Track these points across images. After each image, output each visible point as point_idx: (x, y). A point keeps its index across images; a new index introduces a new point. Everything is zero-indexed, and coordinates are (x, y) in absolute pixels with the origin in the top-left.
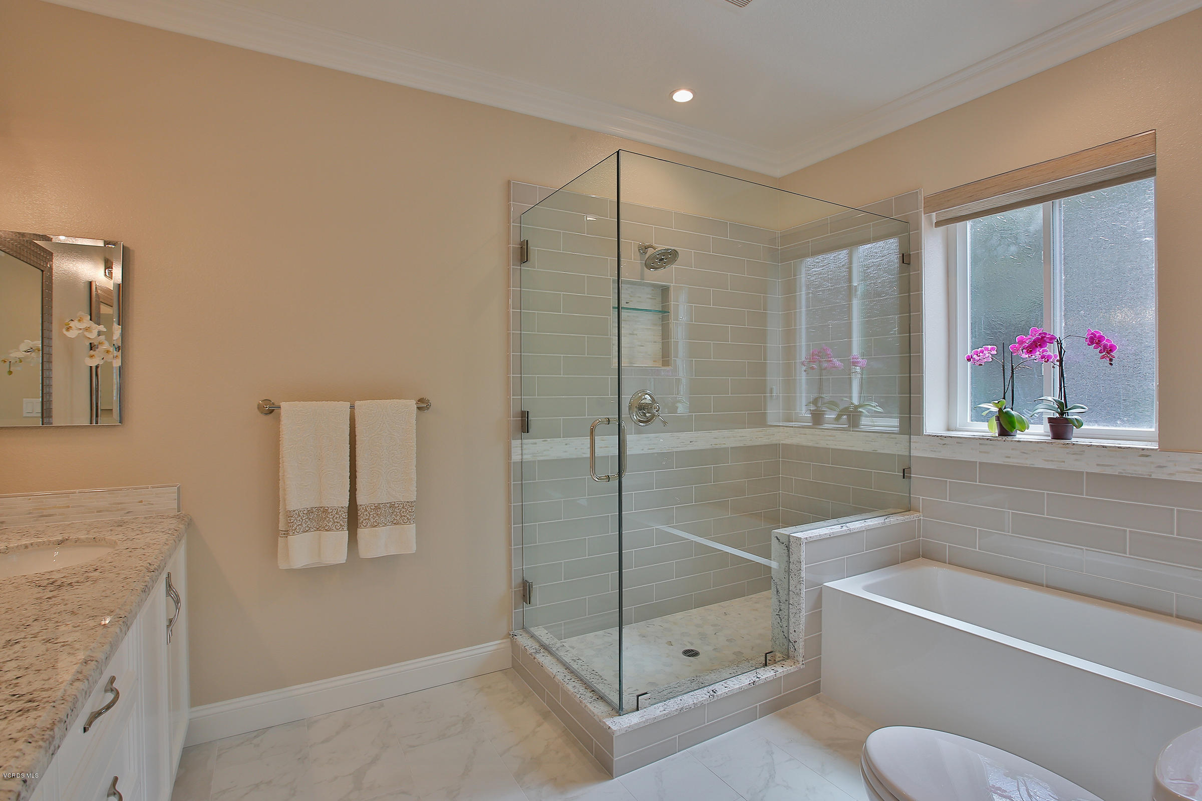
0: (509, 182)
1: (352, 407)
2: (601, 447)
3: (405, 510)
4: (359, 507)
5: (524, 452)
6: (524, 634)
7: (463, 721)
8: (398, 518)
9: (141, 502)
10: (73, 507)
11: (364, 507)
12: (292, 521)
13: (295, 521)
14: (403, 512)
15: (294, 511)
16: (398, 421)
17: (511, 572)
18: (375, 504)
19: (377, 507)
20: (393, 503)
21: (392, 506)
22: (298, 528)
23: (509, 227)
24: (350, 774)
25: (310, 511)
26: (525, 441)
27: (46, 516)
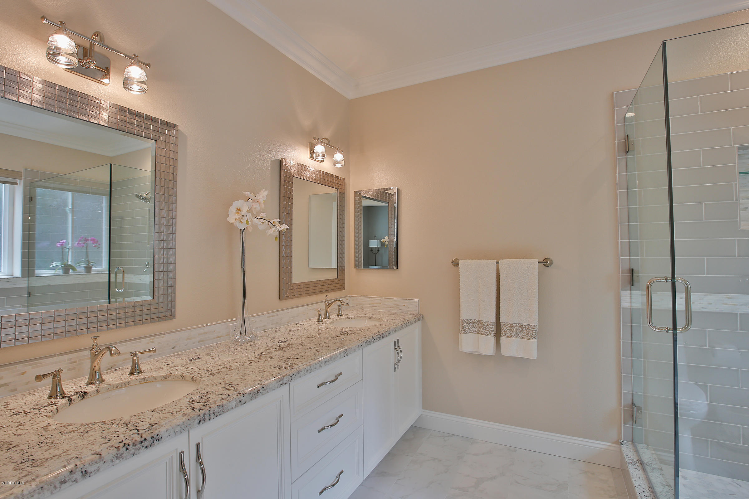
0: (613, 94)
1: (497, 263)
2: (726, 304)
3: (529, 330)
4: (501, 324)
5: (633, 300)
6: (631, 446)
7: (559, 485)
8: (525, 334)
9: (405, 305)
10: (382, 304)
11: (504, 324)
12: (463, 325)
13: (465, 326)
14: (528, 331)
15: (465, 320)
16: (526, 273)
17: (620, 393)
18: (510, 323)
19: (512, 326)
20: (522, 325)
21: (521, 326)
22: (466, 330)
23: (614, 128)
24: (476, 478)
25: (474, 322)
26: (633, 292)
27: (374, 307)
